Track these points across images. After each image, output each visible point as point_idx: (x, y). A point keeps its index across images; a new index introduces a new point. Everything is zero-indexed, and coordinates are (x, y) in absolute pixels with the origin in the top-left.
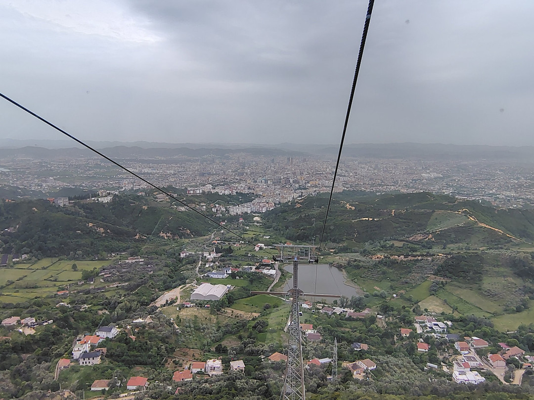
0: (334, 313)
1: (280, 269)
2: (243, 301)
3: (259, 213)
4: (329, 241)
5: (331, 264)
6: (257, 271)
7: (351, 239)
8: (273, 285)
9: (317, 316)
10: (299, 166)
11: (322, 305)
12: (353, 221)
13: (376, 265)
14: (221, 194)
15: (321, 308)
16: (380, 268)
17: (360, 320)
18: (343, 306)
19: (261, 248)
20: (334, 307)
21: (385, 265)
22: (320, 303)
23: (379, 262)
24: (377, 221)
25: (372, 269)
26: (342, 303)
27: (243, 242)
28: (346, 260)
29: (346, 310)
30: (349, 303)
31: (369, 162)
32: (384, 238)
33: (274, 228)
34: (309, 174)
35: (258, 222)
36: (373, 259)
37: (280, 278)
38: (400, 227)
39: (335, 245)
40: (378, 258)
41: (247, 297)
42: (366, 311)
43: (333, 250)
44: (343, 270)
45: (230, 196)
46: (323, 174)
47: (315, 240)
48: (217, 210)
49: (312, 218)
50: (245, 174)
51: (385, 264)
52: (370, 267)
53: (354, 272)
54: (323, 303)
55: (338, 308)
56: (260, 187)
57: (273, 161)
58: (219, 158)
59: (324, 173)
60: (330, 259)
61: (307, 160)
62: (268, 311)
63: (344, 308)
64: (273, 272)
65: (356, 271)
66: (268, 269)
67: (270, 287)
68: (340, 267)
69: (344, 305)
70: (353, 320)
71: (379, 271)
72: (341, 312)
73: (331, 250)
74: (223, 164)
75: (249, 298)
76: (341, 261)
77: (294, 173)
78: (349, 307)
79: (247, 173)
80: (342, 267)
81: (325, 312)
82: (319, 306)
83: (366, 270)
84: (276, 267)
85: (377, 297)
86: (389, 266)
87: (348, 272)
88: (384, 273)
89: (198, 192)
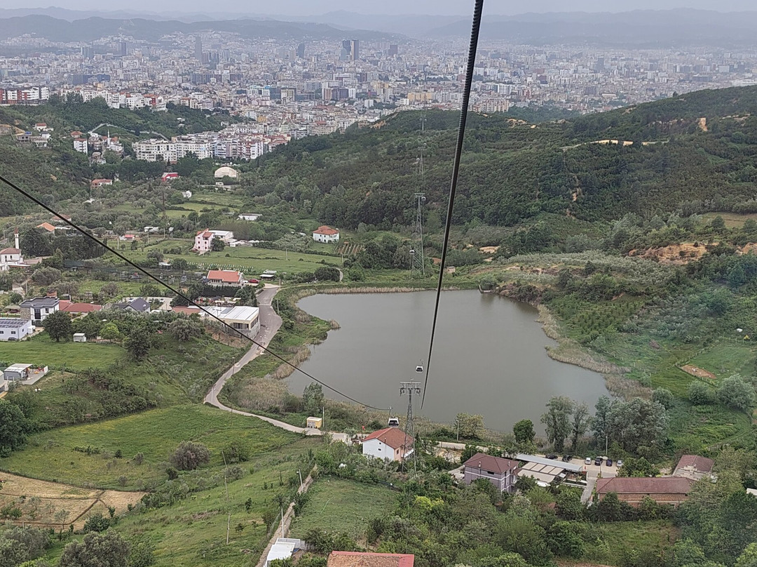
0: (526, 485)
1: (280, 306)
2: (81, 435)
3: (239, 160)
4: (475, 221)
5: (490, 289)
6: (179, 310)
7: (559, 209)
8: (237, 367)
9: (440, 502)
10: (375, 63)
11: (462, 446)
12: (565, 149)
13: (677, 282)
14: (116, 106)
15: (458, 458)
16: (697, 291)
17: (663, 513)
18: (558, 450)
19: (218, 245)
20: (520, 456)
21: (721, 280)
22: (449, 436)
23: (691, 269)
24: (651, 149)
25: (664, 297)
26: (557, 434)
27: (155, 229)
28: (552, 272)
29: (576, 465)
30: (589, 434)
31: (580, 56)
32: (681, 204)
33: (279, 192)
34: (406, 79)
35: (227, 180)
36: (664, 259)
37: (278, 339)
38: (732, 168)
39: (498, 231)
40: (682, 254)
41: (103, 418)
42: (688, 471)
43: (492, 250)
44: (541, 308)
45: (143, 112)
46: (446, 79)
47: (424, 221)
48: (91, 148)
49: (413, 157)
50: (213, 80)
51: (720, 276)
52: (655, 289)
53: (585, 313)
54: (463, 437)
55: (540, 458)
56: (255, 102)
57: (300, 53)
58: (143, 44)
59: (449, 77)
60: (485, 273)
61: (400, 50)
62: (185, 481)
63: (567, 459)
64: (245, 314)
65: (598, 308)
66: (225, 305)
67: (228, 376)
68: (525, 298)
69: (568, 443)
70: (630, 515)
71: (695, 304)
72: (558, 479)
73: (486, 249)
74: (154, 59)
75: (109, 425)
76: (527, 275)
77: (362, 78)
78: (594, 449)
79: (219, 78)
80: (533, 297)
81: (479, 481)
82: (448, 451)
83: (640, 303)
84: (266, 300)
85: (710, 408)
86: (735, 284)
87: (561, 315)
88: (718, 309)
89: (34, 95)
